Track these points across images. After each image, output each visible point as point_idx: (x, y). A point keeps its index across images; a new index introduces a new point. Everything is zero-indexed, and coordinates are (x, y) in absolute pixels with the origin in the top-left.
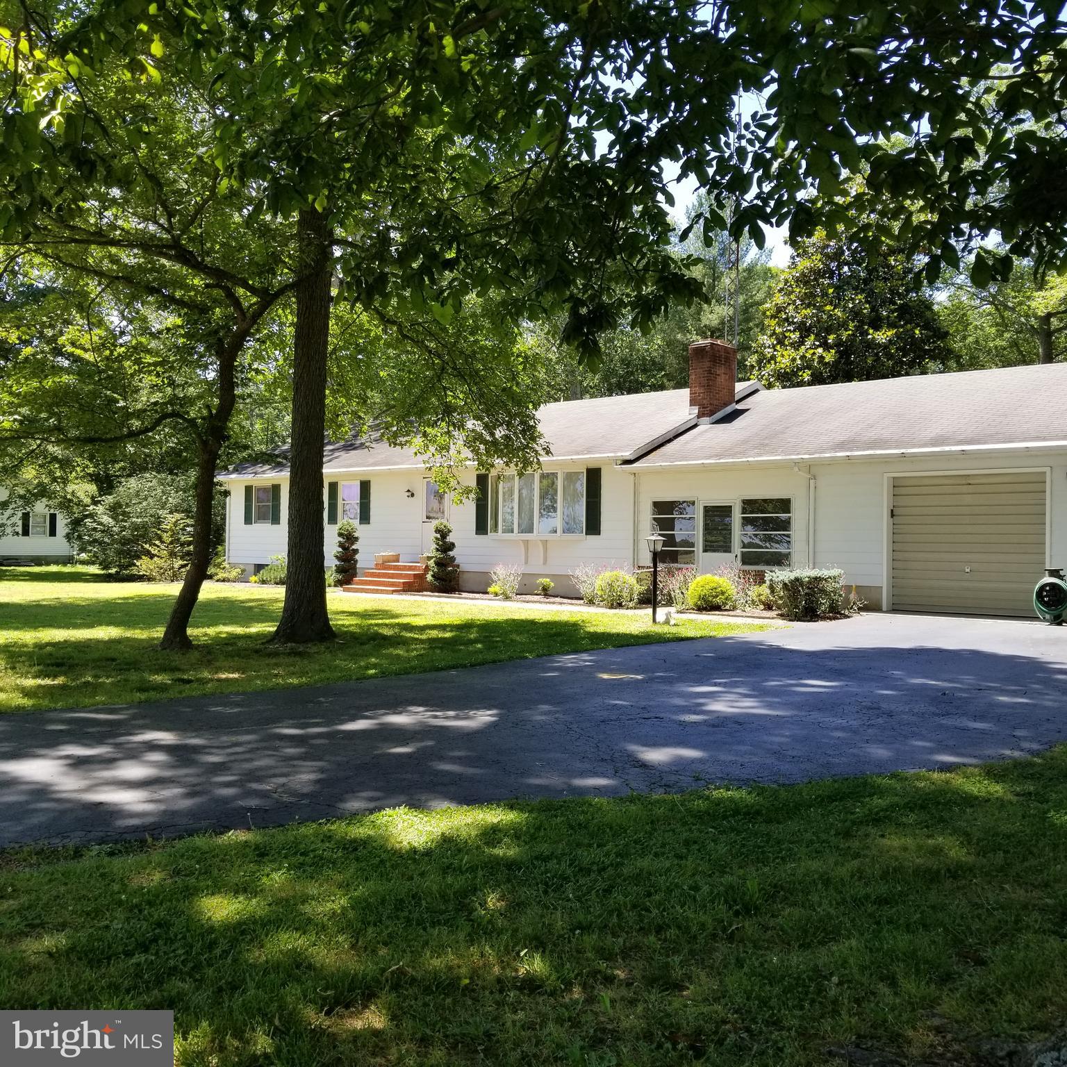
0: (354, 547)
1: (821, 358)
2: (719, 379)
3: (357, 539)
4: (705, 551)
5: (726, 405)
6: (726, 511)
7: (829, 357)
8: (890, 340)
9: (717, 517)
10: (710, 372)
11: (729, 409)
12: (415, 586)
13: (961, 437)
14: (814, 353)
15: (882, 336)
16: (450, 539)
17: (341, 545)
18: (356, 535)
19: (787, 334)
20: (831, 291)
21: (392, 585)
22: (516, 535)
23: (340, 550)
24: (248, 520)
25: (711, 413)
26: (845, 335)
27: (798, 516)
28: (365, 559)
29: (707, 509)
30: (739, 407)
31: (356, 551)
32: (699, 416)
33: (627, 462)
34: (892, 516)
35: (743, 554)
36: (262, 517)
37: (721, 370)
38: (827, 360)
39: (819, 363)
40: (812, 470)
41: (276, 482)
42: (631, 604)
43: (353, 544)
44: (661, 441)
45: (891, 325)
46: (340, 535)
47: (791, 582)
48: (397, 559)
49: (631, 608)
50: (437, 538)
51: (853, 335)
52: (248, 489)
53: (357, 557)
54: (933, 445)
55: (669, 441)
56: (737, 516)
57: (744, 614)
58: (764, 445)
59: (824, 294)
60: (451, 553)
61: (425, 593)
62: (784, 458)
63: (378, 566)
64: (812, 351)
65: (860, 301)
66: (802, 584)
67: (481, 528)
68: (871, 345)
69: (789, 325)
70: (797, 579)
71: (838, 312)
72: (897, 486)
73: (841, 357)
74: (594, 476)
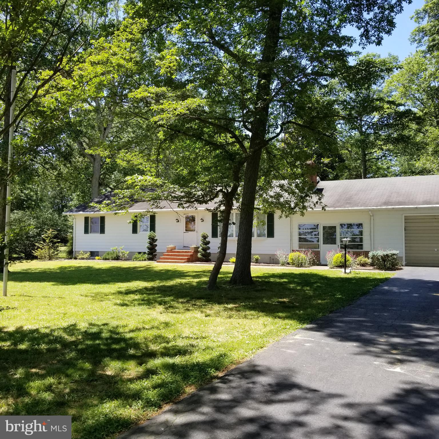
0: (156, 243)
3: (156, 240)
4: (324, 244)
6: (333, 228)
16: (207, 240)
17: (149, 243)
18: (155, 238)
23: (149, 245)
24: (86, 231)
27: (366, 230)
29: (324, 228)
31: (156, 245)
34: (405, 230)
36: (95, 231)
40: (372, 213)
41: (102, 215)
46: (150, 238)
48: (175, 248)
50: (202, 239)
52: (86, 218)
53: (156, 248)
56: (338, 230)
60: (208, 246)
62: (365, 208)
63: (168, 251)
67: (215, 235)
70: (387, 255)
72: (407, 219)
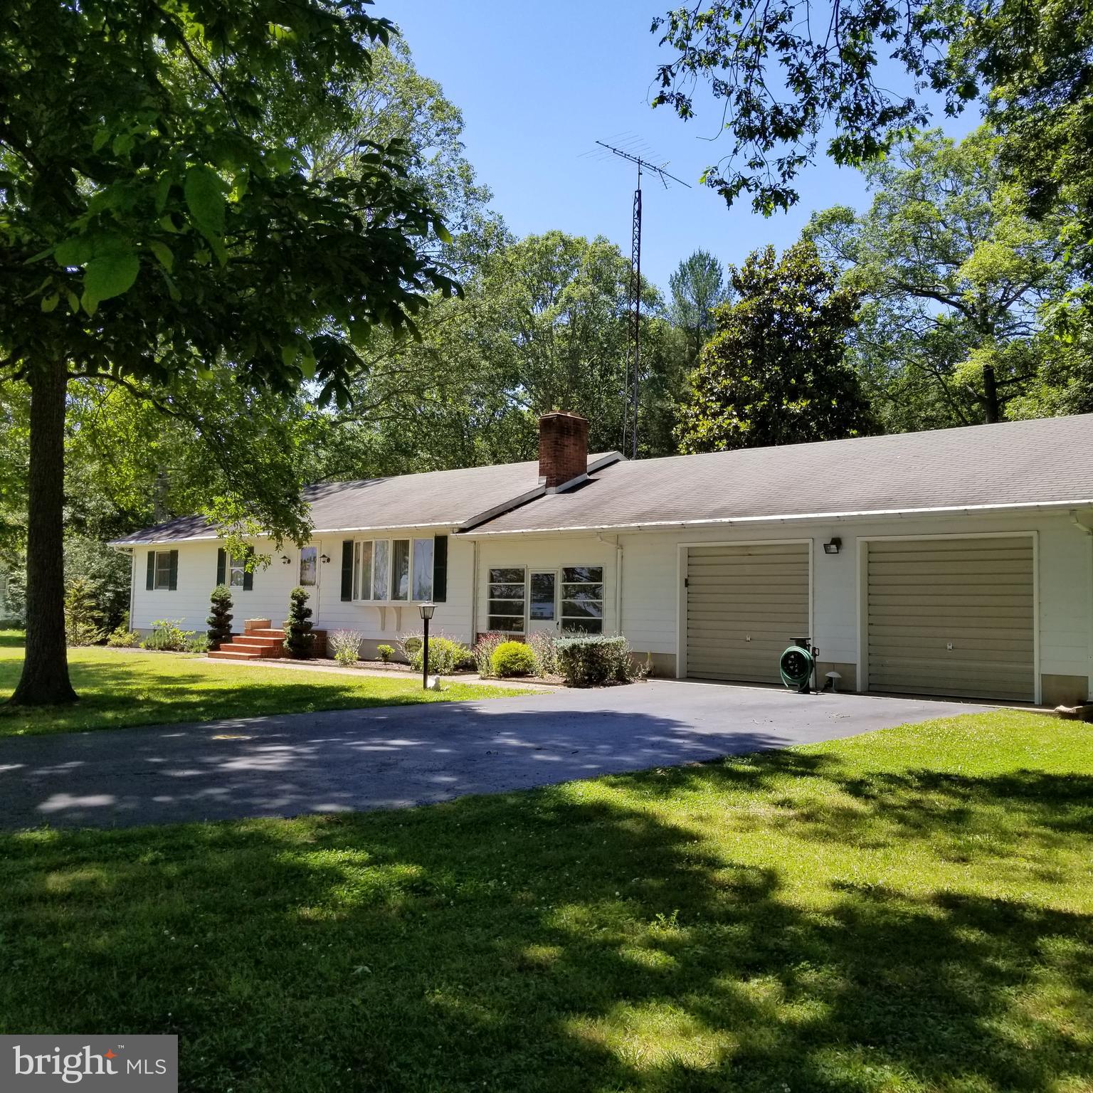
0: (228, 613)
1: (736, 427)
2: (567, 450)
3: (230, 605)
4: (532, 618)
5: (576, 475)
6: (550, 577)
7: (744, 427)
8: (804, 411)
9: (543, 585)
10: (556, 443)
11: (579, 479)
12: (274, 652)
13: (736, 510)
14: (730, 424)
15: (796, 407)
16: (306, 605)
17: (214, 611)
18: (232, 601)
19: (709, 404)
20: (750, 362)
21: (252, 650)
22: (371, 602)
23: (214, 615)
24: (149, 586)
25: (558, 483)
26: (760, 405)
27: (609, 584)
28: (236, 626)
29: (534, 577)
30: (591, 477)
31: (230, 617)
32: (547, 485)
33: (463, 530)
34: (687, 584)
35: (564, 620)
36: (161, 584)
37: (569, 442)
38: (741, 430)
39: (734, 432)
40: (618, 539)
41: (174, 548)
42: (447, 671)
43: (227, 610)
44: (502, 510)
45: (807, 396)
46: (214, 601)
47: (570, 649)
48: (268, 624)
49: (445, 674)
50: (293, 605)
51: (768, 405)
52: (151, 555)
53: (231, 622)
54: (710, 517)
55: (510, 510)
56: (559, 584)
57: (541, 680)
58: (582, 515)
59: (744, 365)
60: (307, 620)
61: (282, 659)
62: (589, 528)
63: (247, 632)
64: (728, 421)
65: (776, 371)
66: (579, 650)
67: (346, 594)
68: (785, 415)
69: (712, 395)
71: (755, 383)
72: (691, 556)
73: (758, 428)
74: (441, 544)
